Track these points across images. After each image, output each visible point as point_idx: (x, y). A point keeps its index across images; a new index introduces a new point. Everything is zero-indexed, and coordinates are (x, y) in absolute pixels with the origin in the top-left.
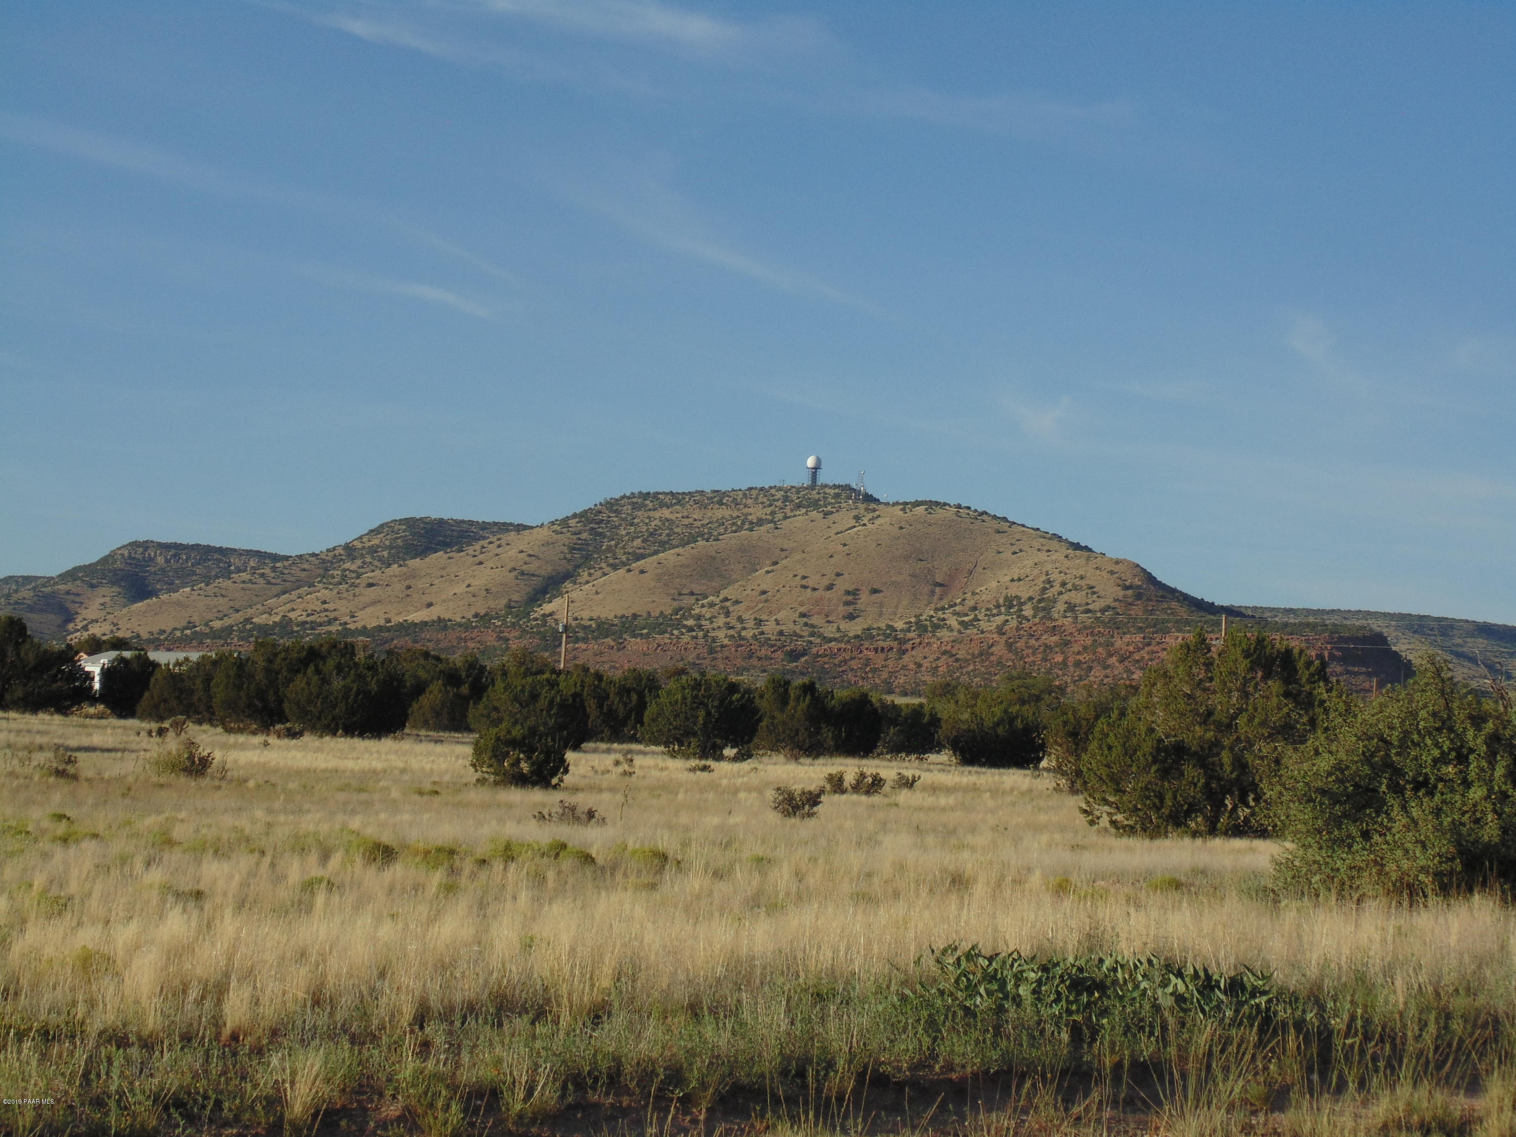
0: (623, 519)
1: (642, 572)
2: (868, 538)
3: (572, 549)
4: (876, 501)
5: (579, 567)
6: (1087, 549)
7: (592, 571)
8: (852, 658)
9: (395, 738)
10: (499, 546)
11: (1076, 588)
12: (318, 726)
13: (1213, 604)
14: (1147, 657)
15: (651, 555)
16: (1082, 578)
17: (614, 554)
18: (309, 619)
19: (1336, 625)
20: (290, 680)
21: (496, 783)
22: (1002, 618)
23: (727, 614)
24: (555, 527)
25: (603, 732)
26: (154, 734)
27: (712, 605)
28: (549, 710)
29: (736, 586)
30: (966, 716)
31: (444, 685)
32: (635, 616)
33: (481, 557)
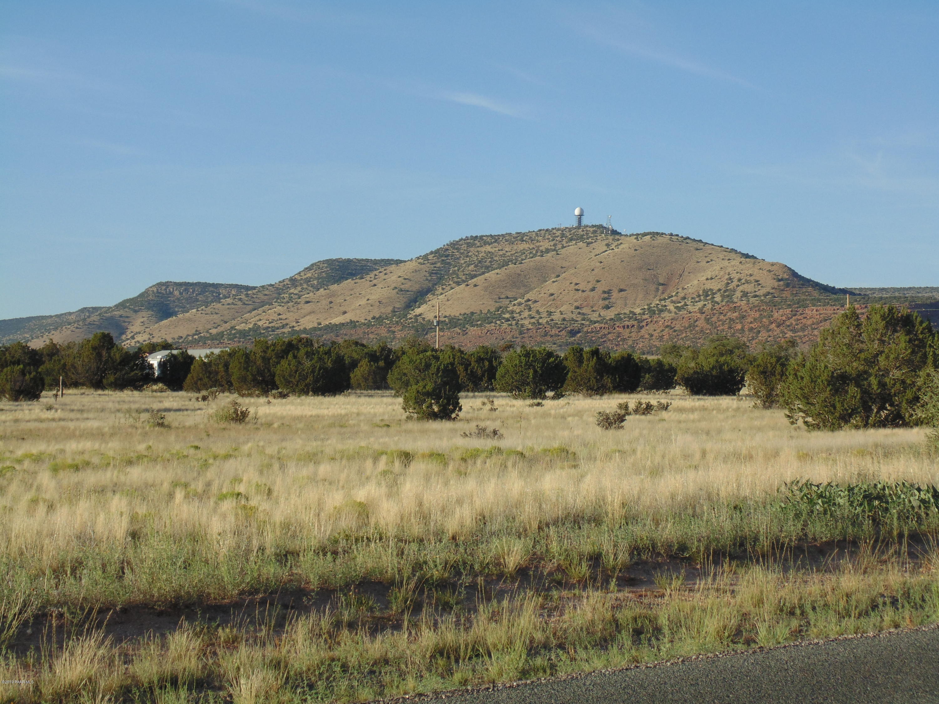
0: (462, 254)
1: (475, 286)
2: (616, 258)
3: (431, 274)
4: (619, 234)
5: (436, 284)
6: (753, 257)
7: (444, 287)
8: (609, 333)
9: (345, 395)
10: (386, 274)
11: (747, 282)
12: (297, 390)
13: (834, 288)
14: (794, 323)
15: (480, 275)
16: (751, 275)
17: (458, 275)
18: (270, 325)
19: (913, 297)
20: (278, 363)
21: (419, 419)
22: (702, 303)
23: (530, 309)
24: (420, 261)
25: (468, 385)
26: (200, 400)
27: (520, 304)
28: (437, 375)
29: (535, 291)
30: (693, 365)
31: (369, 362)
32: (472, 313)
33: (375, 282)
